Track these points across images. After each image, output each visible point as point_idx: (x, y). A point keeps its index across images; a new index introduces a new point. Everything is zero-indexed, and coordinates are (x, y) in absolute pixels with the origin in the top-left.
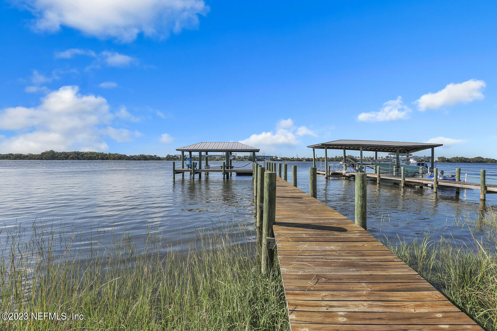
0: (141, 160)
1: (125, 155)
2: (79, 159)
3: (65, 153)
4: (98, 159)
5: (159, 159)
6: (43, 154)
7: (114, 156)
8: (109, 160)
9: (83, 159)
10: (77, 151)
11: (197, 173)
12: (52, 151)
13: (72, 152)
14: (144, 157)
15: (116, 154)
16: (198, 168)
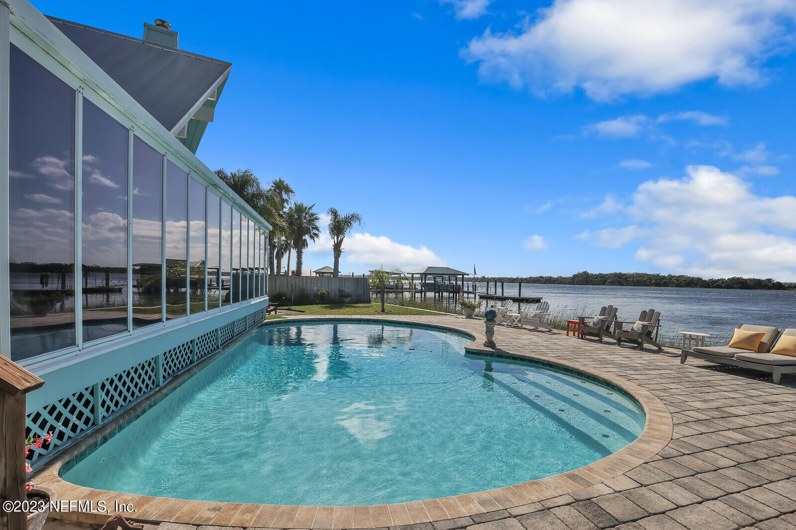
0: (732, 288)
1: (701, 279)
2: (620, 284)
3: (601, 276)
4: (651, 285)
6: (575, 276)
7: (678, 280)
8: (668, 286)
9: (628, 285)
10: (618, 272)
12: (585, 273)
13: (611, 274)
15: (683, 276)
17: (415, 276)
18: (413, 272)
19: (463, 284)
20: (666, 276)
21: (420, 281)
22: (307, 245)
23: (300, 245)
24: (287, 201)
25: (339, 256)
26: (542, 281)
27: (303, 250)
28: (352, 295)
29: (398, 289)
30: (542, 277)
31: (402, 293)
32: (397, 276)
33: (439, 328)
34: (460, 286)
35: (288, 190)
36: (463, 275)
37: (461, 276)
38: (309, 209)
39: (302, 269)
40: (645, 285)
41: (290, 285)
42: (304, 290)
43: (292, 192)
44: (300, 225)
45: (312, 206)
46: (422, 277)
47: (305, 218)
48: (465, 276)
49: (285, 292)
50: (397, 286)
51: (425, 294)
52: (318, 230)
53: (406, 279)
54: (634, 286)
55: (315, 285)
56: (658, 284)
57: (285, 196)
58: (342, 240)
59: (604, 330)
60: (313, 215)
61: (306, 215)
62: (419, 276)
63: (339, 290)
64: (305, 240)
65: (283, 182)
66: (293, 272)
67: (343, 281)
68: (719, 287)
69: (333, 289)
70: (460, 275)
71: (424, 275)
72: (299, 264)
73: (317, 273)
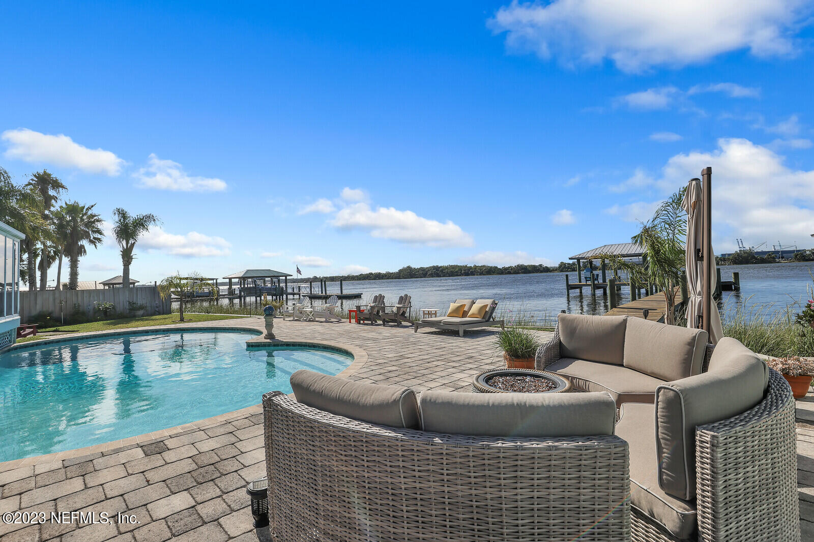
0: (518, 273)
1: (497, 267)
2: (438, 276)
3: (422, 269)
4: (461, 275)
5: (547, 270)
6: (400, 271)
7: (481, 269)
8: (474, 275)
9: (444, 276)
10: (435, 265)
11: (599, 288)
12: (409, 267)
13: (430, 267)
14: (523, 269)
15: (484, 266)
16: (601, 281)
17: (233, 280)
18: (230, 277)
19: (286, 286)
20: (472, 266)
21: (239, 286)
22: (85, 251)
23: (74, 252)
24: (55, 198)
25: (130, 263)
26: (372, 277)
27: (80, 258)
28: (146, 307)
29: (212, 296)
30: (371, 274)
31: (217, 300)
32: (212, 282)
33: (235, 330)
34: (282, 288)
35: (57, 185)
36: (286, 277)
37: (284, 278)
38: (87, 209)
39: (78, 280)
40: (457, 275)
41: (57, 301)
42: (79, 306)
43: (63, 187)
44: (75, 228)
45: (92, 206)
46: (241, 282)
47: (82, 220)
48: (288, 278)
49: (50, 310)
50: (211, 293)
51: (244, 299)
52: (101, 233)
53: (223, 284)
54: (449, 276)
55: (96, 298)
56: (467, 274)
57: (51, 192)
58: (133, 245)
59: (374, 314)
60: (92, 216)
61: (83, 216)
62: (237, 280)
63: (130, 303)
64: (83, 247)
65: (50, 175)
66: (65, 286)
67: (135, 291)
68: (509, 273)
69: (122, 302)
70: (283, 276)
71: (243, 279)
72: (74, 275)
73: (104, 284)
